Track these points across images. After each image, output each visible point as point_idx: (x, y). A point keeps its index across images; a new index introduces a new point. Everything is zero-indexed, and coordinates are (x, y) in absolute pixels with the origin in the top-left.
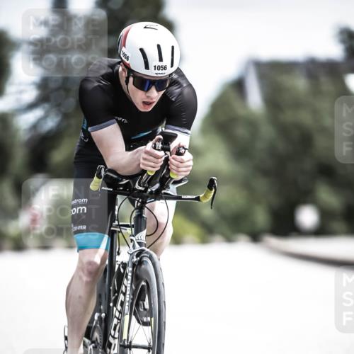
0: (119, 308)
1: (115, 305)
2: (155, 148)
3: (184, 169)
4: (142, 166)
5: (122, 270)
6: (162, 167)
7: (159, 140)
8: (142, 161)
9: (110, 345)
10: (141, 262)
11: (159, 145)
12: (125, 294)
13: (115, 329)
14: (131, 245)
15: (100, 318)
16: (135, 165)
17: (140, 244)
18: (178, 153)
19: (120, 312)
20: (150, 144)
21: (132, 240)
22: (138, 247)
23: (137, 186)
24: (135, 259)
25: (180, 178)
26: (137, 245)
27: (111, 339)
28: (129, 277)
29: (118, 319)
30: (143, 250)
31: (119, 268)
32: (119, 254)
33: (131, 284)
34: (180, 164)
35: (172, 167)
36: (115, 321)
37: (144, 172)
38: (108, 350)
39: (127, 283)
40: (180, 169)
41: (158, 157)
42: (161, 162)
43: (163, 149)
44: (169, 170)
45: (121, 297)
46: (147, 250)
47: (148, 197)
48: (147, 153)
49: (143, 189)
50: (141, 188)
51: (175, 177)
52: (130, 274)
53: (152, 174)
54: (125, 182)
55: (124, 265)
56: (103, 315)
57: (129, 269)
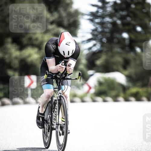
0: (55, 113)
1: (54, 112)
2: (62, 65)
3: (71, 70)
4: (59, 71)
5: (55, 102)
6: (65, 70)
7: (63, 62)
8: (58, 69)
9: (53, 125)
10: (60, 99)
11: (63, 64)
12: (56, 109)
13: (54, 120)
14: (57, 94)
15: (49, 117)
16: (57, 70)
17: (60, 94)
18: (69, 66)
19: (55, 115)
20: (61, 64)
21: (58, 93)
22: (59, 95)
23: (58, 76)
24: (59, 98)
25: (70, 73)
26: (59, 94)
27: (53, 123)
28: (57, 104)
29: (55, 117)
30: (61, 95)
31: (54, 101)
32: (54, 97)
33: (58, 106)
34: (70, 69)
35: (67, 70)
36: (54, 117)
37: (59, 72)
38: (52, 126)
39: (57, 105)
40: (70, 71)
41: (63, 68)
42: (64, 69)
43: (64, 65)
44: (67, 71)
45: (56, 110)
46: (62, 95)
47: (61, 79)
48: (60, 66)
49: (60, 77)
50: (59, 77)
51: (68, 73)
52: (58, 103)
53: (62, 73)
54: (54, 75)
55: (56, 100)
56: (50, 116)
57: (57, 101)
